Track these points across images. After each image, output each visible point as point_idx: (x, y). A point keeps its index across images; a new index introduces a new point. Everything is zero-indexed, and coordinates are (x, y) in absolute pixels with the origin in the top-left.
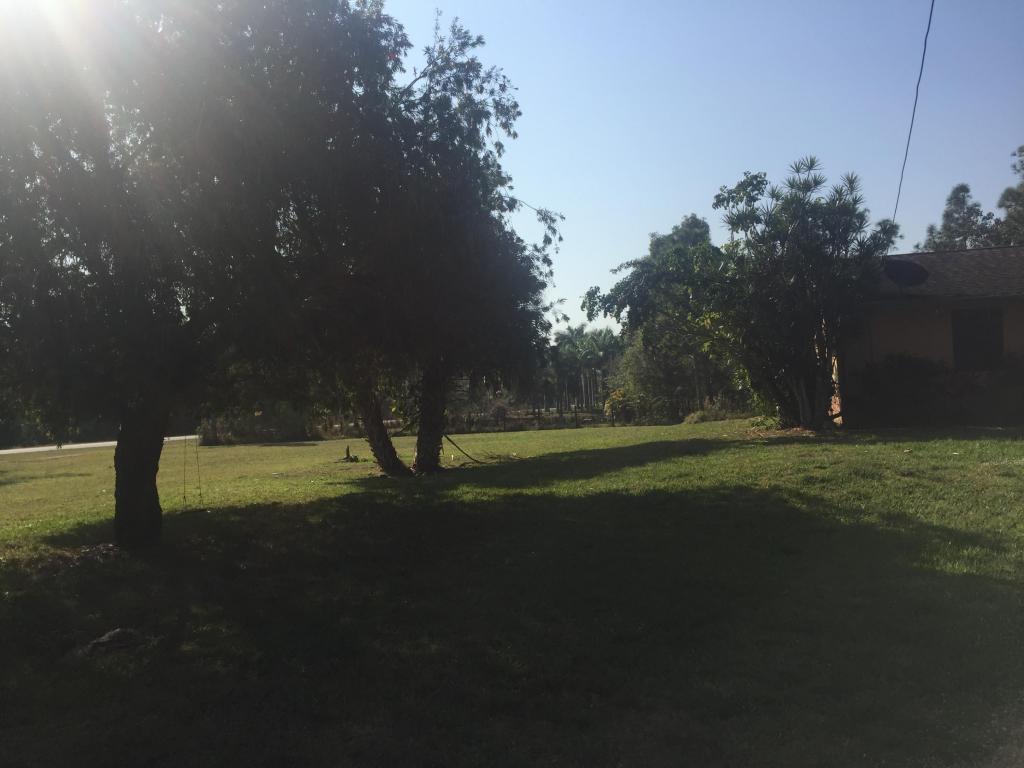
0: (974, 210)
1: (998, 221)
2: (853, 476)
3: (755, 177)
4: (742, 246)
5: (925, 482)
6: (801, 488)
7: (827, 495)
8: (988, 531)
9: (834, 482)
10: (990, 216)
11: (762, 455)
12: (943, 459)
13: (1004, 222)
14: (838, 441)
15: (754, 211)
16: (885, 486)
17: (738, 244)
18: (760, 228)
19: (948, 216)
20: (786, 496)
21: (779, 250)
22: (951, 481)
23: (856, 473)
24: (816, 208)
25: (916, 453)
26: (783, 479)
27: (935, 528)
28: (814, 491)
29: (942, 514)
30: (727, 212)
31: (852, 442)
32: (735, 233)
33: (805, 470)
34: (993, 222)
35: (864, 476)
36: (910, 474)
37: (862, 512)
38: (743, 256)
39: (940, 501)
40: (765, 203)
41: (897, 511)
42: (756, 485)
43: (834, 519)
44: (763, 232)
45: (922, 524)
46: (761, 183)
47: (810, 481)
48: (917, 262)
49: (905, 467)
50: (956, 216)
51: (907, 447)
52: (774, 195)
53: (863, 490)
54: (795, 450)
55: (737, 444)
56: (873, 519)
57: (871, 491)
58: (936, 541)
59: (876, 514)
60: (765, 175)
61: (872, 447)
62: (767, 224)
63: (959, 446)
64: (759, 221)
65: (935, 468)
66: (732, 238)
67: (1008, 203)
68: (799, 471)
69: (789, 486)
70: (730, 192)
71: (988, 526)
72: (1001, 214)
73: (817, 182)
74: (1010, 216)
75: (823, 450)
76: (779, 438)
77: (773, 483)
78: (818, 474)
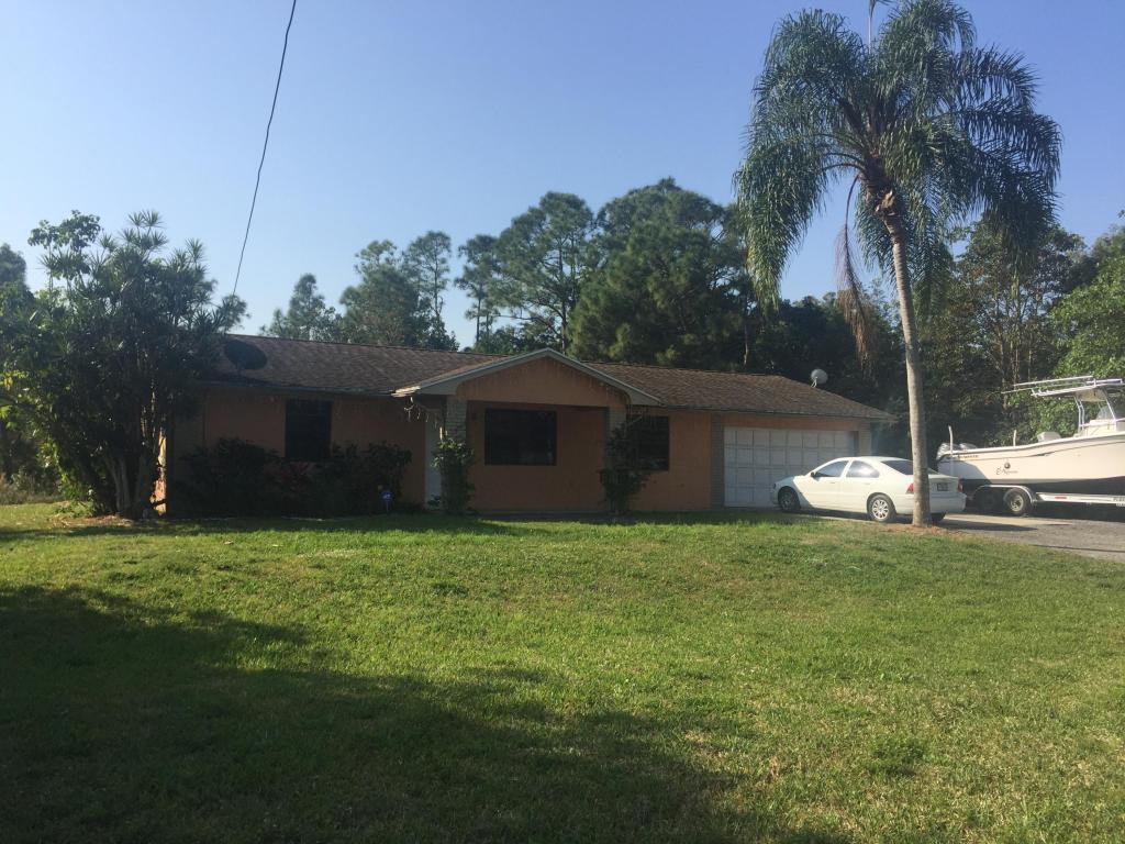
0: (318, 302)
1: (338, 317)
2: (167, 571)
3: (86, 219)
4: (63, 295)
5: (240, 576)
6: (105, 587)
7: (134, 594)
8: (293, 624)
9: (144, 578)
10: (332, 310)
11: (62, 548)
12: (262, 551)
13: (345, 319)
14: (157, 531)
15: (80, 258)
16: (199, 581)
17: (57, 293)
18: (87, 278)
19: (294, 303)
20: (84, 597)
21: (109, 309)
22: (266, 574)
23: (169, 568)
24: (154, 269)
25: (236, 545)
26: (84, 577)
27: (243, 625)
28: (118, 590)
29: (253, 608)
30: (46, 252)
31: (173, 533)
32: (54, 279)
33: (112, 566)
34: (334, 317)
35: (178, 571)
36: (227, 568)
37: (171, 611)
38: (63, 308)
39: (254, 596)
40: (94, 251)
41: (207, 608)
42: (49, 584)
43: (138, 620)
44: (90, 285)
45: (230, 620)
46: (93, 227)
47: (115, 578)
48: (258, 346)
49: (221, 562)
50: (302, 304)
51: (229, 538)
52: (107, 244)
53: (174, 588)
54: (106, 543)
55: (32, 534)
56: (181, 618)
57: (183, 587)
58: (243, 637)
59: (185, 613)
60: (98, 219)
61: (192, 539)
62: (96, 276)
63: (279, 538)
64: (86, 270)
65: (253, 561)
66: (51, 285)
67: (349, 301)
68: (105, 566)
69: (90, 584)
70: (53, 229)
71: (294, 620)
72: (342, 310)
73: (158, 242)
74: (349, 313)
75: (137, 543)
76: (88, 527)
77: (71, 581)
78: (127, 570)
